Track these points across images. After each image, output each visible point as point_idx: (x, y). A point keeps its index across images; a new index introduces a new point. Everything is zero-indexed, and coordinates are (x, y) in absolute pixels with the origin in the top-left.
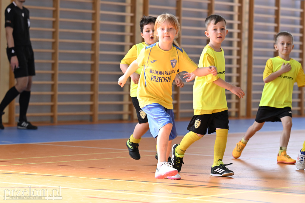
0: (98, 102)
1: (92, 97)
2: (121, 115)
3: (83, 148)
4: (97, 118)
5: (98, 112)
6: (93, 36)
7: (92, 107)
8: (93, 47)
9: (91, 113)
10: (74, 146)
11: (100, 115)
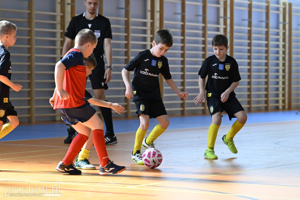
0: (35, 106)
1: (29, 102)
2: (55, 117)
3: (28, 146)
4: (34, 120)
5: (35, 115)
6: (29, 50)
7: (29, 110)
8: (30, 59)
9: (29, 116)
10: (21, 145)
11: (36, 117)
